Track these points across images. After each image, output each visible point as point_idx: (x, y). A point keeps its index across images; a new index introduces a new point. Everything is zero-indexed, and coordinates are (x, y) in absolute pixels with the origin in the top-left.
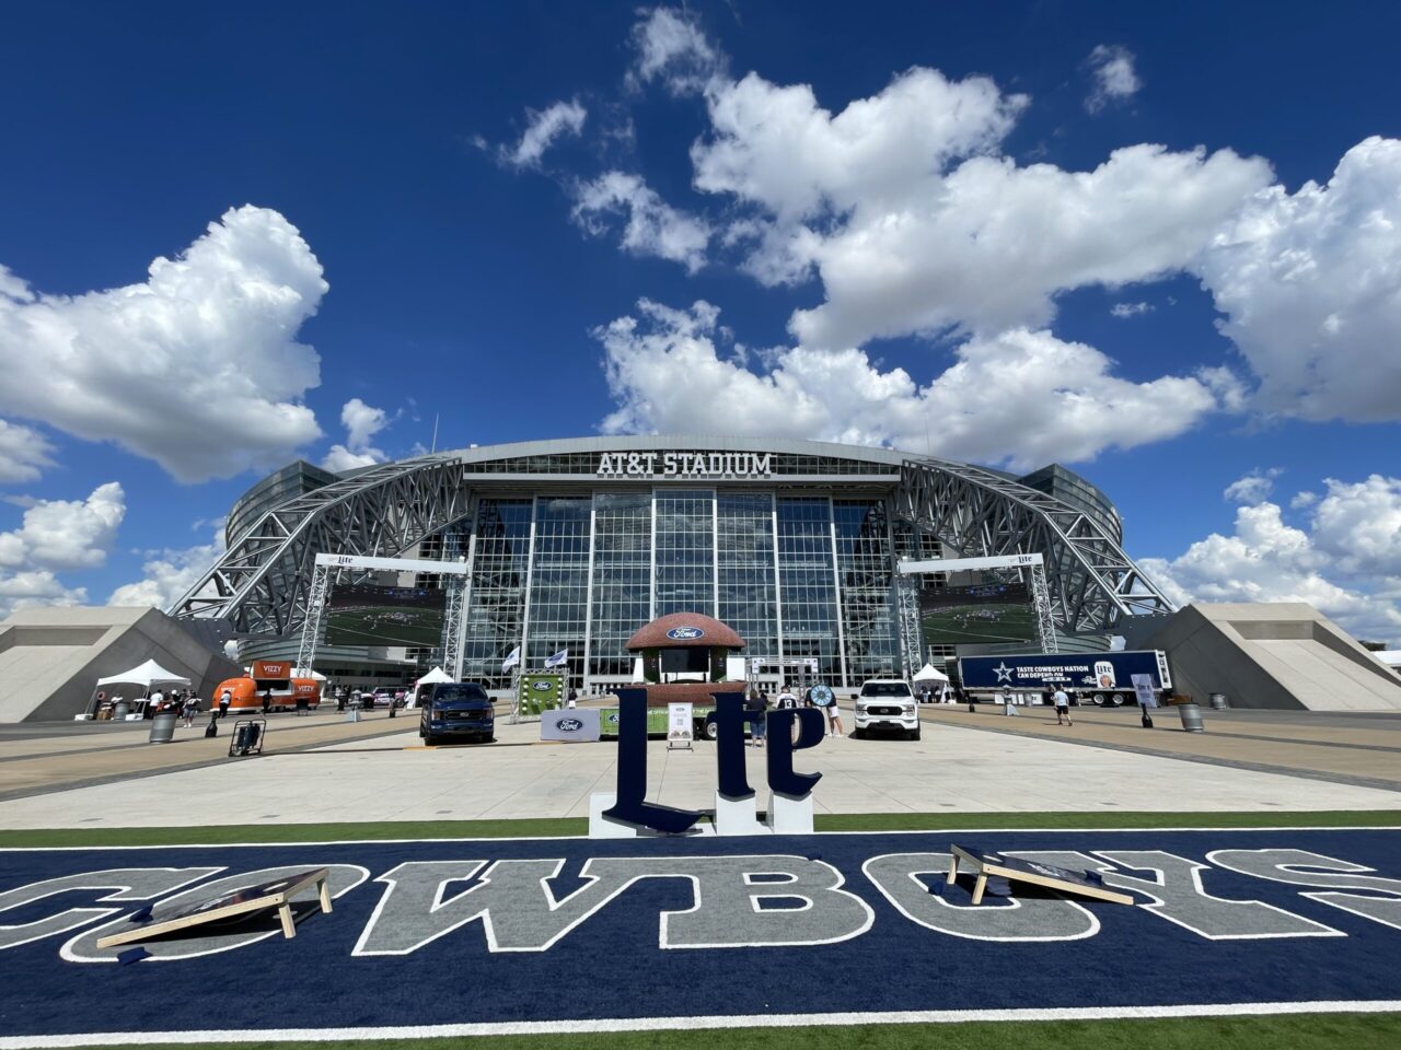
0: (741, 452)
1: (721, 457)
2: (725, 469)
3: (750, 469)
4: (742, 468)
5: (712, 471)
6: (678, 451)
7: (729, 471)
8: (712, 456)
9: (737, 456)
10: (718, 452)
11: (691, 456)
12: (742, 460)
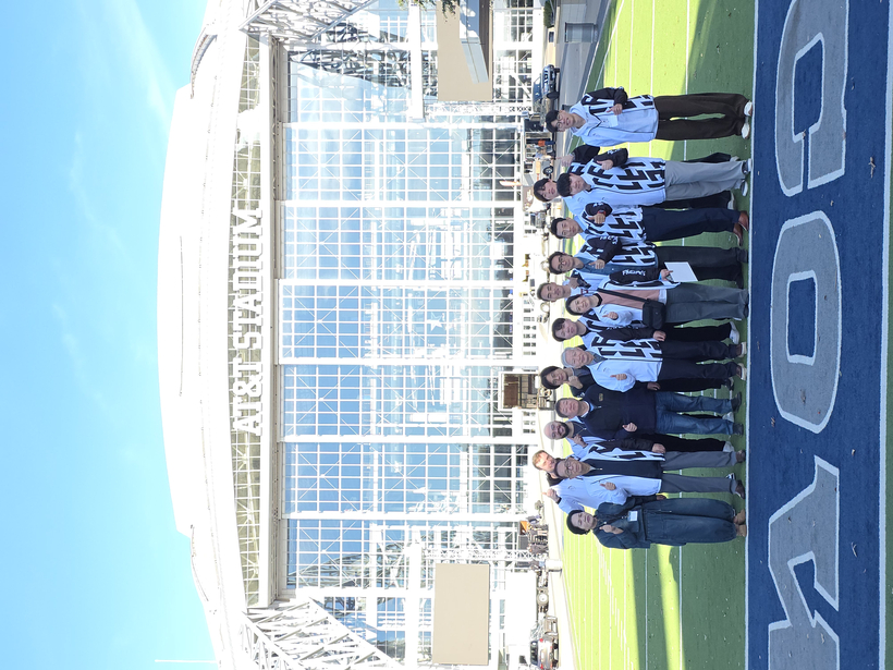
0: (232, 247)
1: (237, 275)
2: (255, 270)
3: (255, 236)
4: (253, 247)
5: (257, 286)
6: (231, 330)
7: (257, 264)
8: (236, 286)
9: (236, 253)
10: (231, 277)
11: (237, 314)
12: (241, 247)
